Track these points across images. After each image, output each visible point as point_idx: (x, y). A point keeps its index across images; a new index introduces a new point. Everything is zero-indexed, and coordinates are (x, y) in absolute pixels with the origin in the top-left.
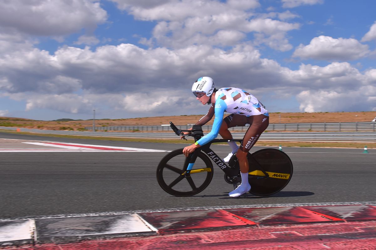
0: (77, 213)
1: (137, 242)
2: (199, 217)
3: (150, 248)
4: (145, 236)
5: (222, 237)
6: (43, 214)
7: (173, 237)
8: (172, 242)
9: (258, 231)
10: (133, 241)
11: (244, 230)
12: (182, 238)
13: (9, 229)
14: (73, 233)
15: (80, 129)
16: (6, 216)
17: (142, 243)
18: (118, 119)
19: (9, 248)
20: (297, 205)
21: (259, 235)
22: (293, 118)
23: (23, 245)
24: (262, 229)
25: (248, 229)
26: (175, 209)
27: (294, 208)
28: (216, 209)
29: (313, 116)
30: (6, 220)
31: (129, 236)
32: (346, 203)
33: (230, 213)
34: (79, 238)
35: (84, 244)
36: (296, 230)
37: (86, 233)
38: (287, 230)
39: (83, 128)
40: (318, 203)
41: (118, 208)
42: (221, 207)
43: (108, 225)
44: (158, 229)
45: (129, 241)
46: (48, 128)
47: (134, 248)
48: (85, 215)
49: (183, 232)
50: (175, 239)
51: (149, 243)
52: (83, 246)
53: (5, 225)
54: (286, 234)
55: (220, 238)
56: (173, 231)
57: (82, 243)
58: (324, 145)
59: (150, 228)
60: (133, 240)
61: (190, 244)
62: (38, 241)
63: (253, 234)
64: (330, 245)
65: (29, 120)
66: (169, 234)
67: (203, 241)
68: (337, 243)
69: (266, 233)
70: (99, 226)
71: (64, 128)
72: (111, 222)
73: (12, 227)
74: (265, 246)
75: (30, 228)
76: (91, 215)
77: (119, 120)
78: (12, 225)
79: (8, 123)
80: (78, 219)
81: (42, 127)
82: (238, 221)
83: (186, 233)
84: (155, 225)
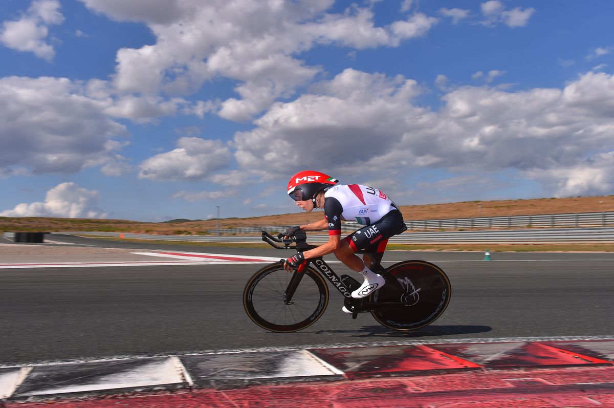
0: (228, 348)
1: (320, 389)
2: (395, 355)
3: (340, 397)
4: (329, 381)
5: (436, 384)
6: (186, 350)
7: (367, 383)
8: (367, 390)
9: (485, 377)
11: (464, 375)
12: (380, 385)
14: (235, 376)
15: (201, 233)
17: (327, 391)
19: (162, 393)
20: (532, 339)
21: (488, 383)
22: (502, 209)
23: (178, 390)
24: (491, 375)
25: (469, 374)
26: (356, 344)
27: (529, 343)
28: (413, 344)
29: (532, 205)
31: (308, 380)
32: (608, 337)
33: (435, 350)
34: (245, 383)
35: (253, 390)
36: (541, 376)
37: (251, 376)
38: (528, 377)
39: (204, 231)
40: (562, 337)
41: (279, 341)
42: (421, 342)
43: (276, 365)
44: (344, 372)
45: (309, 388)
46: (160, 233)
47: (319, 396)
48: (239, 351)
49: (379, 376)
50: (370, 385)
51: (336, 390)
52: (253, 393)
54: (528, 382)
55: (433, 386)
56: (365, 374)
57: (250, 389)
58: (553, 248)
59: (330, 371)
60: (314, 386)
61: (394, 393)
62: (196, 385)
63: (479, 381)
64: (598, 399)
66: (360, 379)
67: (410, 389)
68: (609, 397)
69: (498, 380)
70: (263, 366)
71: (180, 232)
72: (277, 361)
73: (153, 366)
74: (501, 398)
75: (176, 368)
76: (247, 351)
77: (250, 218)
80: (232, 357)
81: (152, 231)
82: (451, 363)
83: (383, 378)
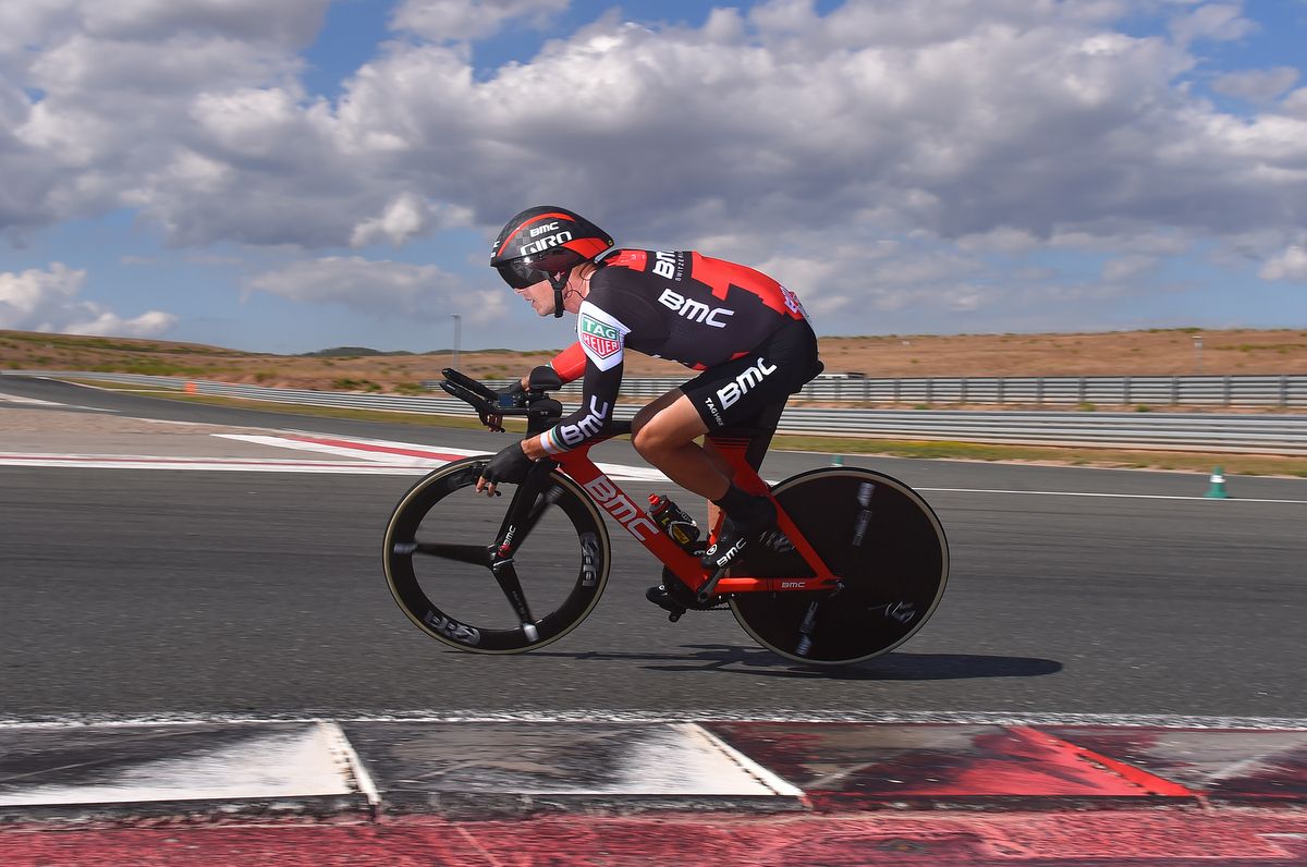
0: (476, 707)
1: (733, 834)
2: (946, 751)
3: (790, 860)
4: (759, 813)
5: (1065, 837)
6: (359, 706)
7: (867, 823)
8: (867, 842)
9: (1207, 825)
10: (718, 828)
11: (1147, 815)
12: (902, 830)
13: (264, 753)
14: (495, 784)
15: (406, 388)
16: (238, 707)
17: (753, 839)
18: (540, 350)
19: (292, 821)
21: (1215, 841)
22: (1260, 353)
23: (336, 813)
24: (1225, 819)
25: (1162, 815)
26: (836, 715)
28: (999, 722)
30: (239, 720)
31: (699, 806)
33: (1063, 743)
34: (523, 804)
35: (544, 825)
37: (540, 787)
39: (417, 383)
41: (620, 696)
42: (1021, 717)
43: (610, 760)
44: (803, 790)
45: (702, 828)
46: (293, 383)
47: (729, 853)
48: (508, 717)
49: (901, 805)
50: (877, 830)
51: (780, 839)
52: (545, 832)
53: (248, 736)
55: (1056, 843)
56: (864, 799)
57: (538, 822)
59: (763, 783)
60: (716, 825)
61: (944, 857)
62: (388, 804)
63: (1191, 835)
65: (226, 353)
66: (849, 811)
67: (992, 847)
69: (1244, 836)
70: (575, 761)
71: (349, 384)
72: (615, 750)
73: (270, 745)
75: (334, 753)
76: (530, 717)
78: (270, 738)
79: (153, 362)
81: (272, 377)
82: (1108, 780)
83: (912, 813)
84: (781, 772)
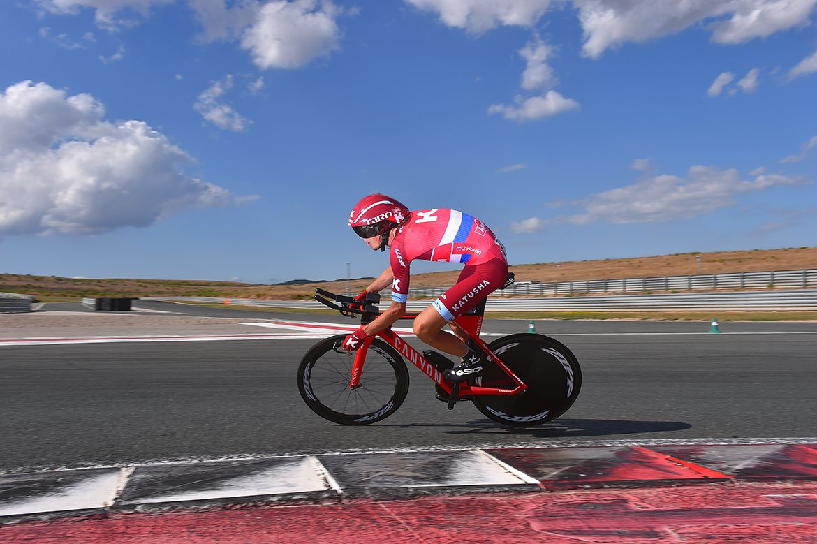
0: (379, 447)
1: (509, 503)
2: (604, 460)
3: (538, 515)
4: (520, 493)
5: (668, 500)
7: (572, 495)
8: (573, 505)
9: (736, 491)
10: (501, 500)
11: (706, 488)
12: (589, 499)
14: (395, 483)
16: (269, 450)
17: (519, 505)
19: (303, 504)
20: (794, 441)
21: (742, 500)
22: (729, 263)
24: (744, 488)
25: (713, 488)
26: (548, 444)
27: (790, 447)
28: (626, 444)
29: (773, 257)
30: (270, 457)
33: (658, 454)
34: (410, 492)
35: (419, 502)
37: (416, 484)
38: (799, 493)
42: (636, 442)
43: (445, 470)
44: (540, 481)
45: (494, 500)
46: (274, 298)
47: (509, 513)
48: (393, 451)
49: (587, 486)
50: (577, 499)
51: (532, 505)
52: (421, 505)
53: (275, 464)
54: (800, 500)
55: (664, 503)
56: (569, 484)
57: (417, 500)
59: (519, 478)
61: (612, 511)
62: (346, 494)
63: (729, 496)
65: (242, 285)
66: (562, 490)
67: (633, 506)
69: (756, 496)
70: (429, 470)
71: (299, 297)
72: (447, 465)
73: (287, 468)
74: (765, 521)
75: (316, 471)
76: (404, 450)
79: (209, 291)
80: (385, 458)
81: (264, 295)
82: (684, 472)
83: (593, 490)
